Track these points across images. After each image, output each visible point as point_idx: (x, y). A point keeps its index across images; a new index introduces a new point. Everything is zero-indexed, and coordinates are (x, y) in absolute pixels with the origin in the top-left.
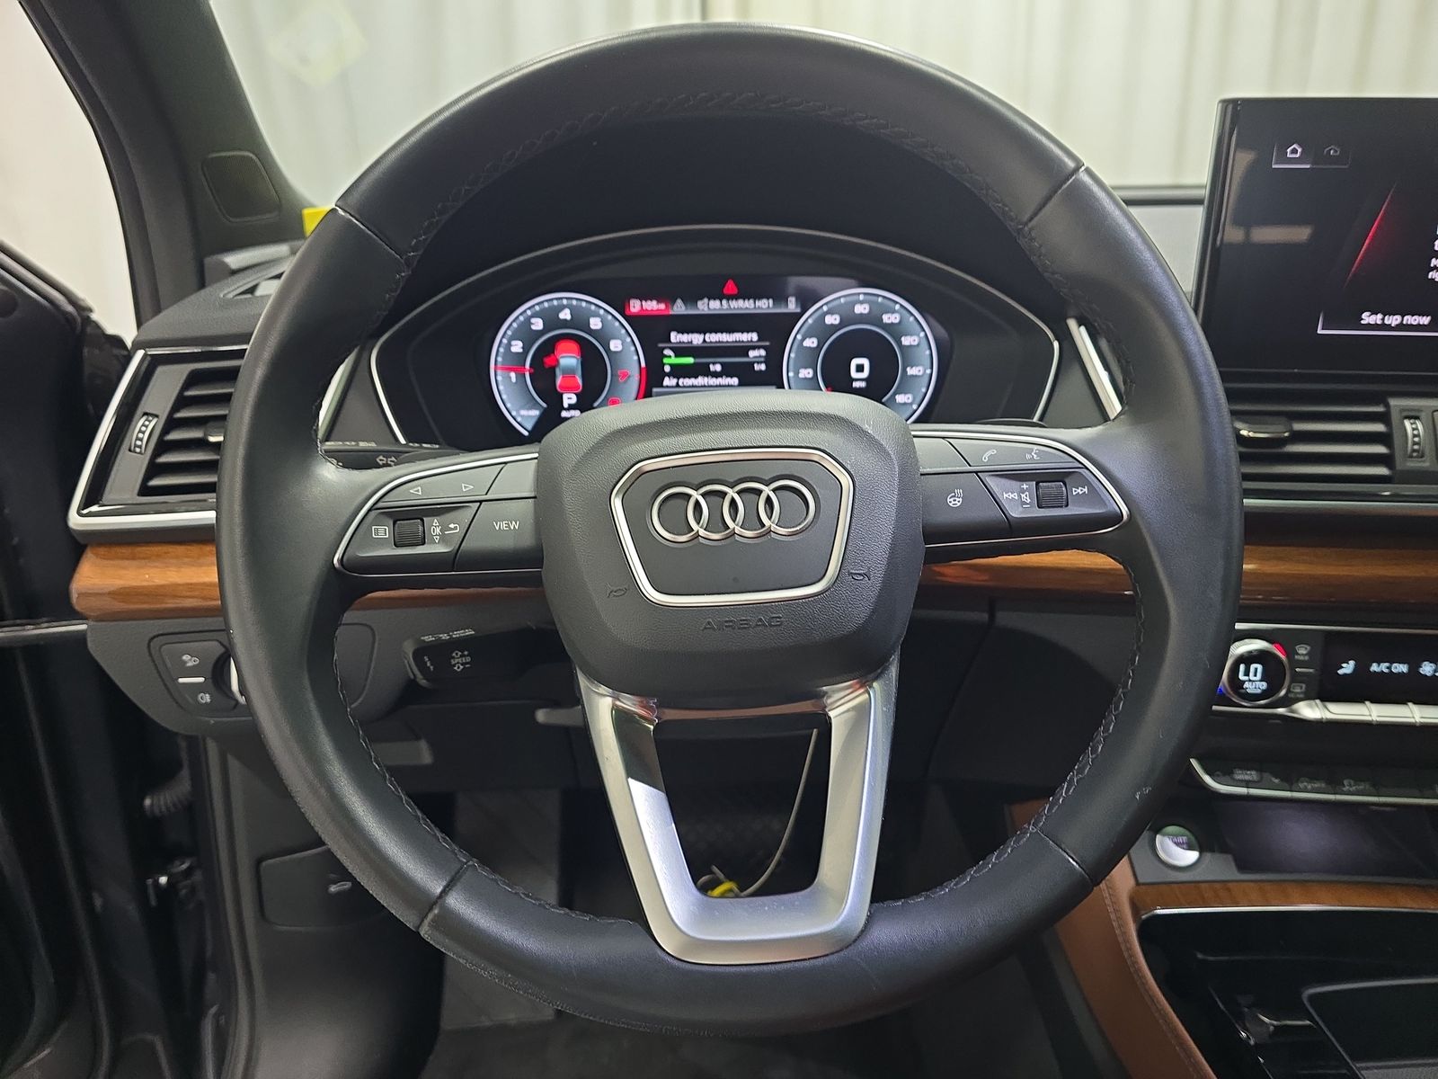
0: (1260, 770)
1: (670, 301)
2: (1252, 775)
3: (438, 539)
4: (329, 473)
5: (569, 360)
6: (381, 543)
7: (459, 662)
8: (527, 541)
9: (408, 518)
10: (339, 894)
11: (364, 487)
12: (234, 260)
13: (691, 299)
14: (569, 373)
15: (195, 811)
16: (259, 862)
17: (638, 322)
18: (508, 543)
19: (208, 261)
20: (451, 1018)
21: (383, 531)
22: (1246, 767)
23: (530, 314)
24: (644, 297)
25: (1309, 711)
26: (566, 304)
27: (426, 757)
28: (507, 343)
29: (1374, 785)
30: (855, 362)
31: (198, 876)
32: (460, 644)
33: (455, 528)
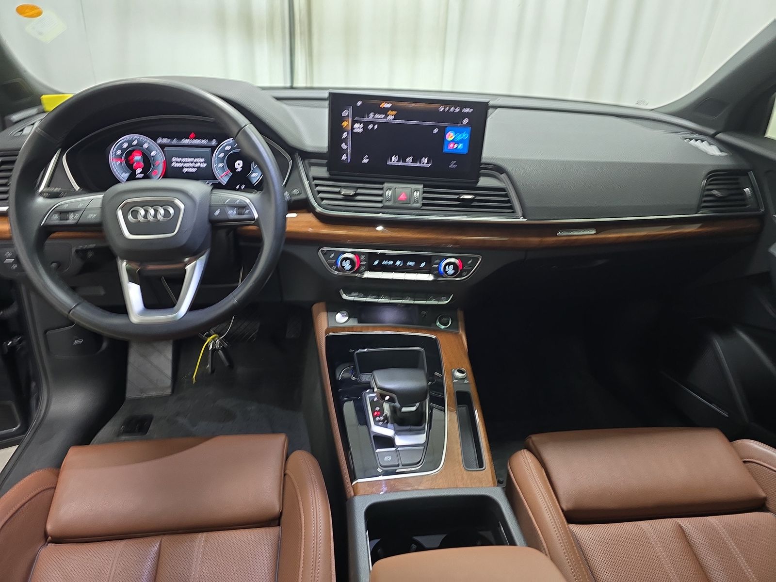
0: (359, 292)
1: (172, 139)
2: (356, 294)
3: (72, 219)
4: (40, 200)
5: (138, 158)
6: (55, 219)
7: (90, 255)
8: (98, 220)
9: (64, 214)
10: (78, 345)
11: (50, 204)
12: (15, 117)
13: (180, 139)
14: (138, 163)
15: (20, 316)
16: (45, 332)
17: (162, 146)
18: (93, 221)
19: (7, 118)
20: (130, 394)
21: (56, 217)
22: (355, 292)
23: (124, 141)
24: (163, 137)
25: (368, 275)
26: (136, 138)
27: (102, 292)
28: (114, 152)
29: (389, 296)
30: (238, 162)
31: (24, 343)
32: (91, 249)
33: (77, 216)
